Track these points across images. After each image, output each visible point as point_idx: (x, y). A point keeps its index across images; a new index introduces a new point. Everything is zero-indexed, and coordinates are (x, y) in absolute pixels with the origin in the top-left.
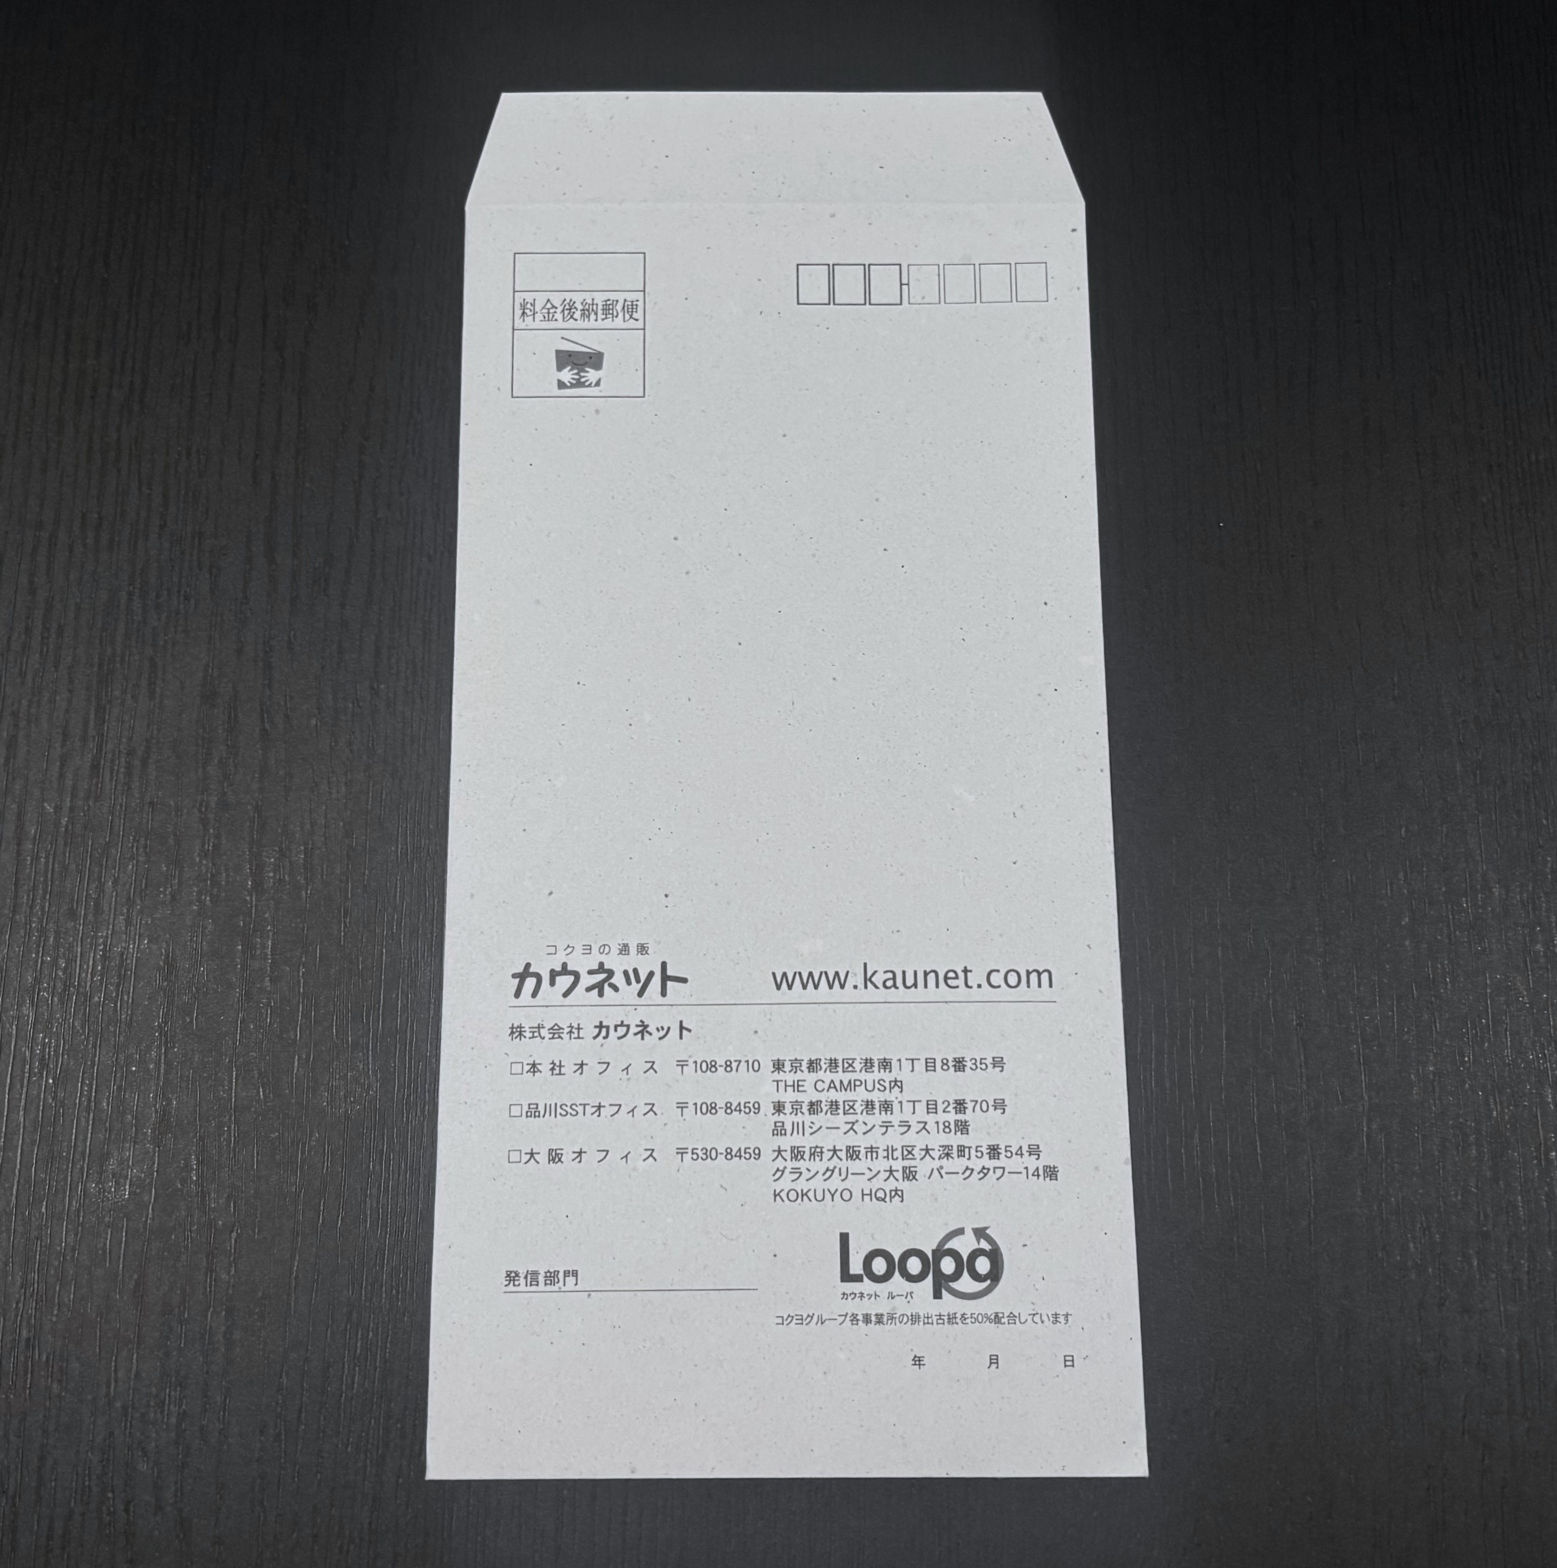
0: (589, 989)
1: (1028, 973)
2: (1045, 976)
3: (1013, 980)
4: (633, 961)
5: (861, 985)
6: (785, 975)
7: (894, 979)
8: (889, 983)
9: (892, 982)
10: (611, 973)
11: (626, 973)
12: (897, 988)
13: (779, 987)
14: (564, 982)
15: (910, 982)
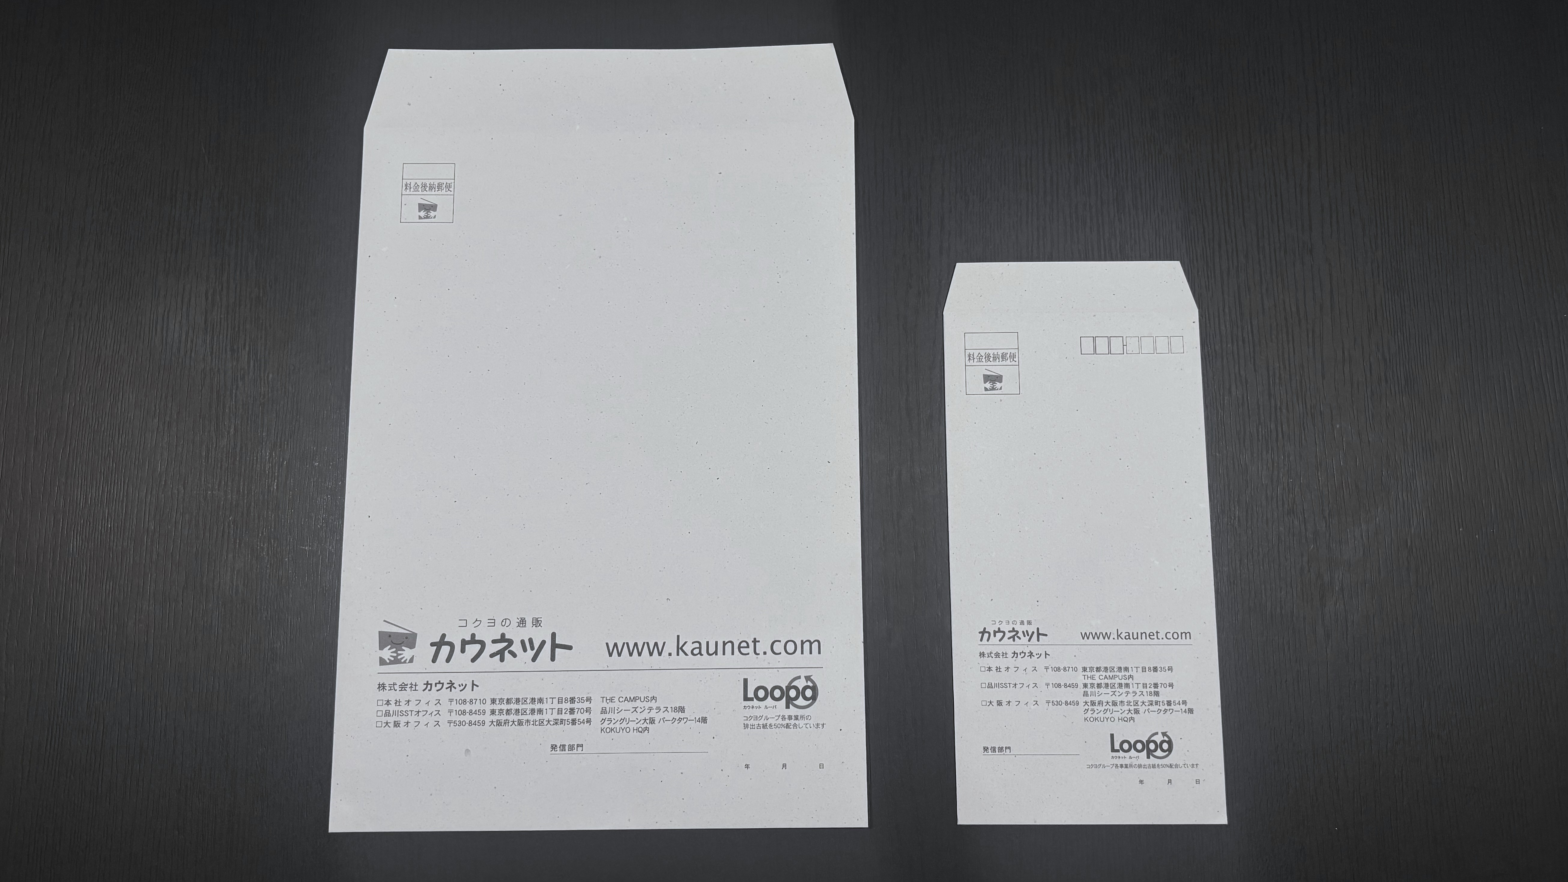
0: (1009, 638)
1: (1182, 633)
2: (1188, 634)
3: (1175, 636)
4: (1025, 627)
5: (1116, 638)
6: (1086, 633)
7: (1129, 636)
8: (1127, 637)
9: (1128, 637)
10: (1017, 632)
11: (1023, 632)
12: (1130, 639)
13: (1083, 638)
14: (999, 635)
15: (1135, 637)
